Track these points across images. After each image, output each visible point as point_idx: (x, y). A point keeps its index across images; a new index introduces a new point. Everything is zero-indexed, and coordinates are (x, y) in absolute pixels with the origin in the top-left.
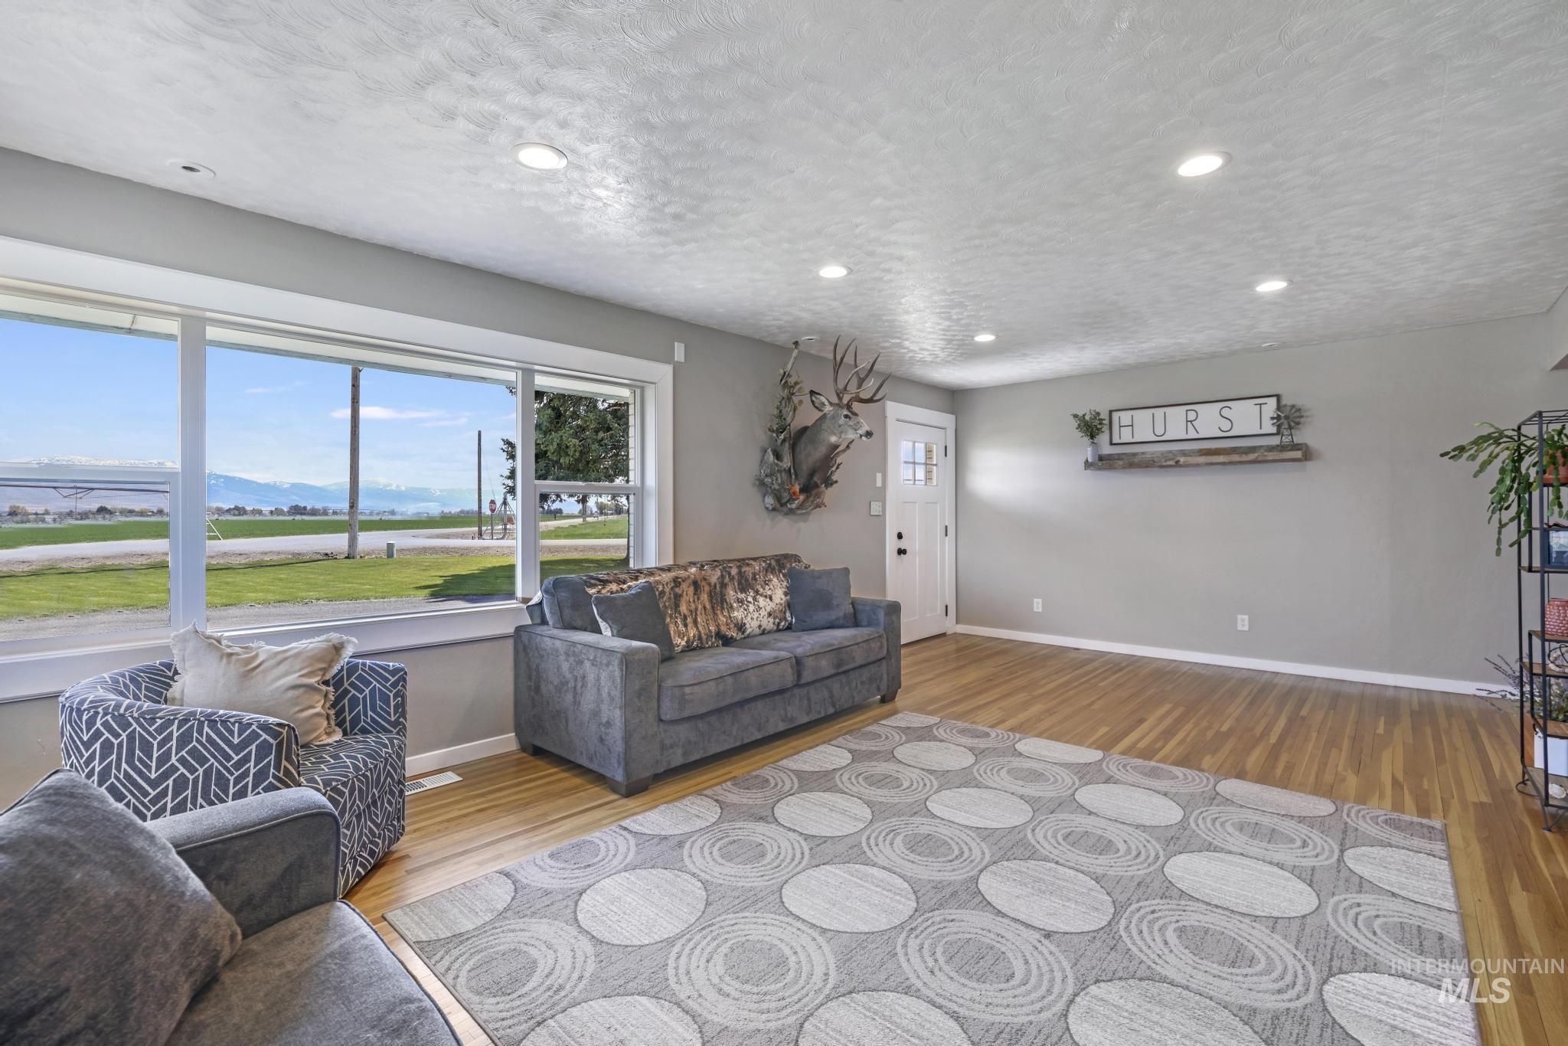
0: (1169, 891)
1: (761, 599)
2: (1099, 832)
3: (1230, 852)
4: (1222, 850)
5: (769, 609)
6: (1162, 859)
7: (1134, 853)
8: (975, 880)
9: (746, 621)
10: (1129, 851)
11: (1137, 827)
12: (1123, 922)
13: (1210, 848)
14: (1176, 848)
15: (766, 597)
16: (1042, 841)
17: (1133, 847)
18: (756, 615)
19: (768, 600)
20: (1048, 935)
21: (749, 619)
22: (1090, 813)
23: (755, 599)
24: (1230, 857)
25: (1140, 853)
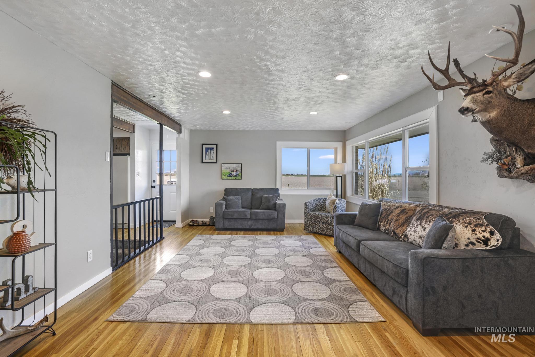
0: (213, 267)
1: (419, 227)
2: (233, 276)
3: (197, 280)
4: (199, 281)
5: (420, 234)
6: (215, 274)
7: (222, 273)
8: (251, 259)
9: (408, 234)
10: (224, 273)
11: (223, 281)
12: (221, 260)
13: (202, 281)
14: (212, 278)
15: (423, 227)
16: (246, 270)
17: (223, 274)
18: (413, 234)
19: (423, 229)
20: (232, 255)
21: (410, 234)
22: (238, 282)
23: (417, 226)
24: (197, 279)
25: (221, 273)
